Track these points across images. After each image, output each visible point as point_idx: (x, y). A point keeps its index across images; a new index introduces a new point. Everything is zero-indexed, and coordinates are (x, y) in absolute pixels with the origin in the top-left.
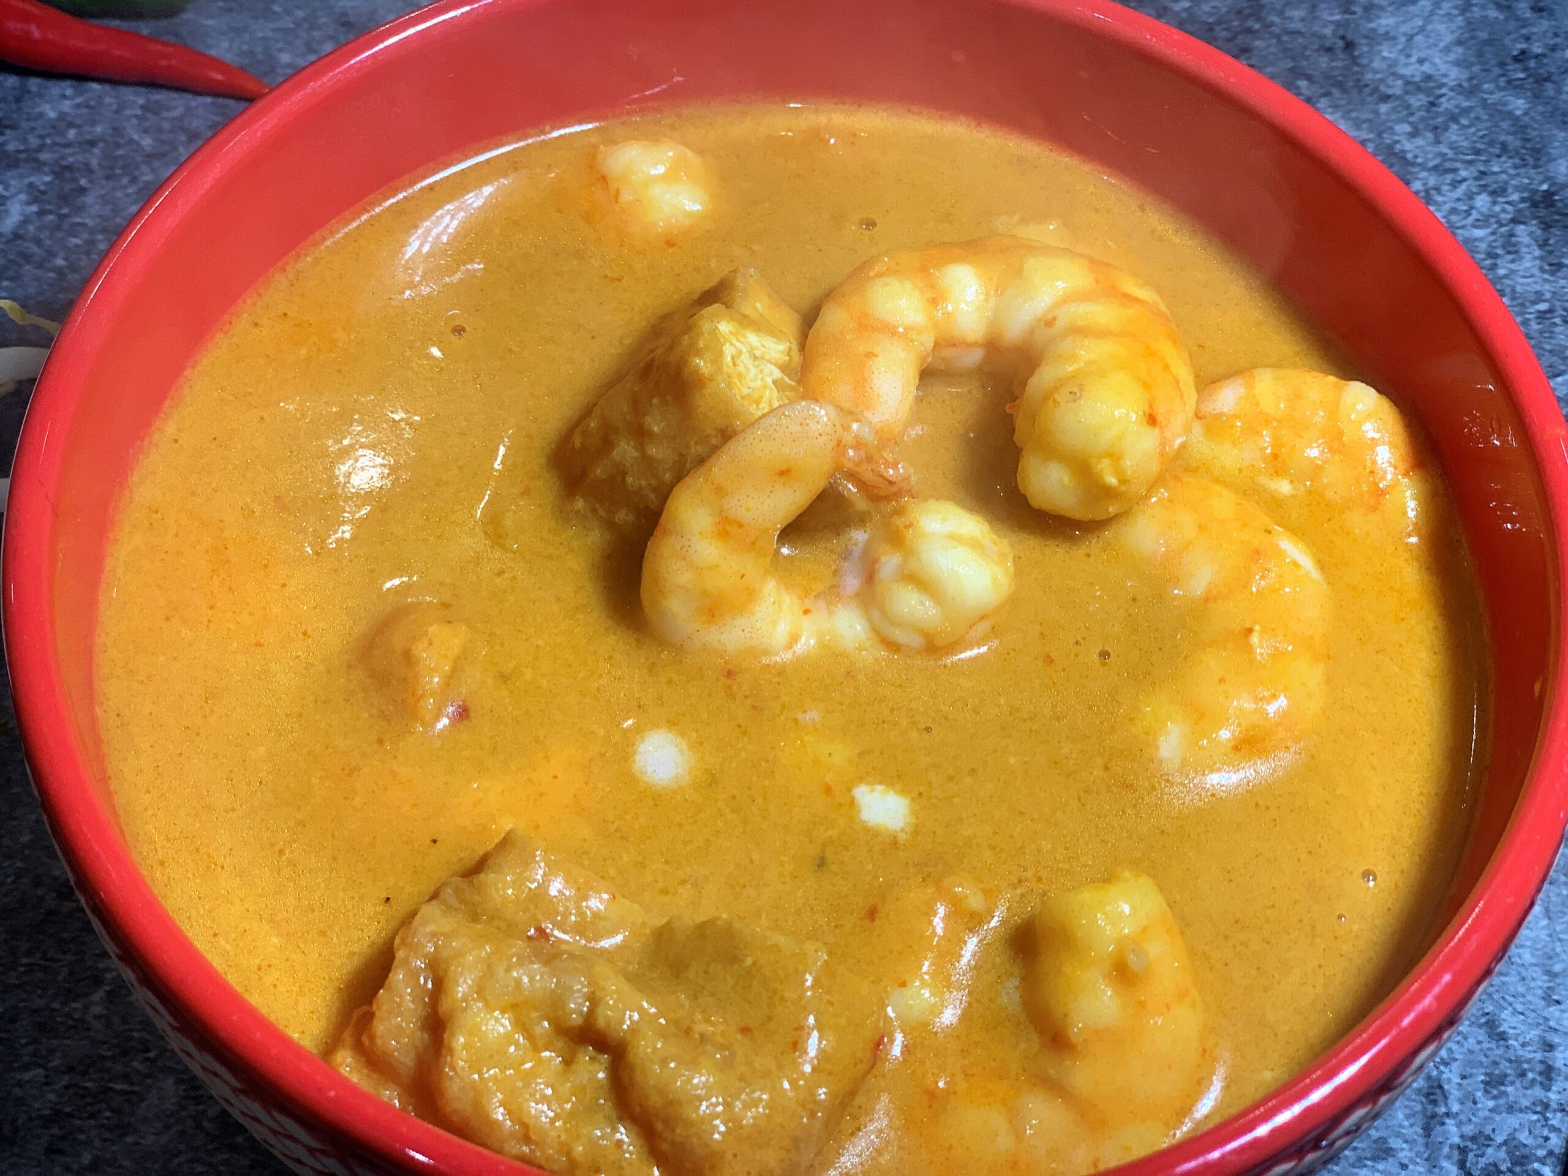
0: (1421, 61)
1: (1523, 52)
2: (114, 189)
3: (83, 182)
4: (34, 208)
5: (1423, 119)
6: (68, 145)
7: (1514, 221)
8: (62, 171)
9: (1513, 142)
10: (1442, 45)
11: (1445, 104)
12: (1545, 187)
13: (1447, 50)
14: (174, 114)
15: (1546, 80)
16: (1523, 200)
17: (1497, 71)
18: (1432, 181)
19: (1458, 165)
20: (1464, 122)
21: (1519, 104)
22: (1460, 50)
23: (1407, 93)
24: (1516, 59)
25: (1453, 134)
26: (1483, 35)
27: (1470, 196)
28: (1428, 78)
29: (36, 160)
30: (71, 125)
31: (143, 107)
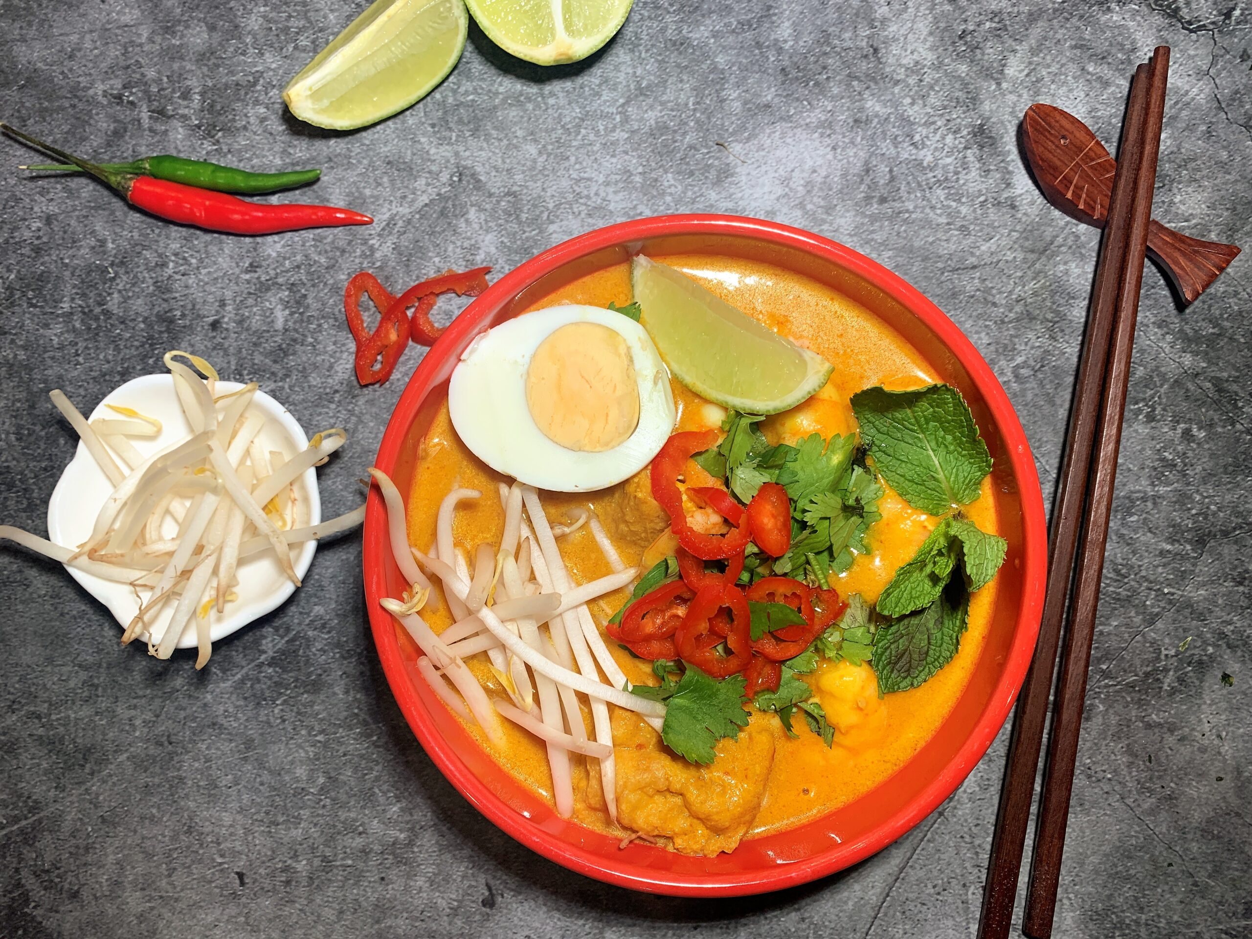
0: (912, 53)
1: (964, 31)
2: (318, 292)
3: (303, 291)
4: (287, 312)
5: (917, 92)
6: (287, 271)
7: (966, 148)
8: (292, 287)
9: (961, 95)
10: (922, 37)
11: (927, 79)
12: (979, 122)
13: (925, 40)
14: (329, 240)
15: (977, 48)
16: (969, 134)
17: (951, 49)
18: (924, 132)
19: (936, 118)
20: (937, 88)
21: (963, 69)
22: (931, 39)
23: (907, 76)
24: (961, 37)
25: (932, 99)
26: (942, 25)
27: (943, 138)
28: (917, 63)
29: (277, 283)
30: (285, 258)
31: (313, 239)
